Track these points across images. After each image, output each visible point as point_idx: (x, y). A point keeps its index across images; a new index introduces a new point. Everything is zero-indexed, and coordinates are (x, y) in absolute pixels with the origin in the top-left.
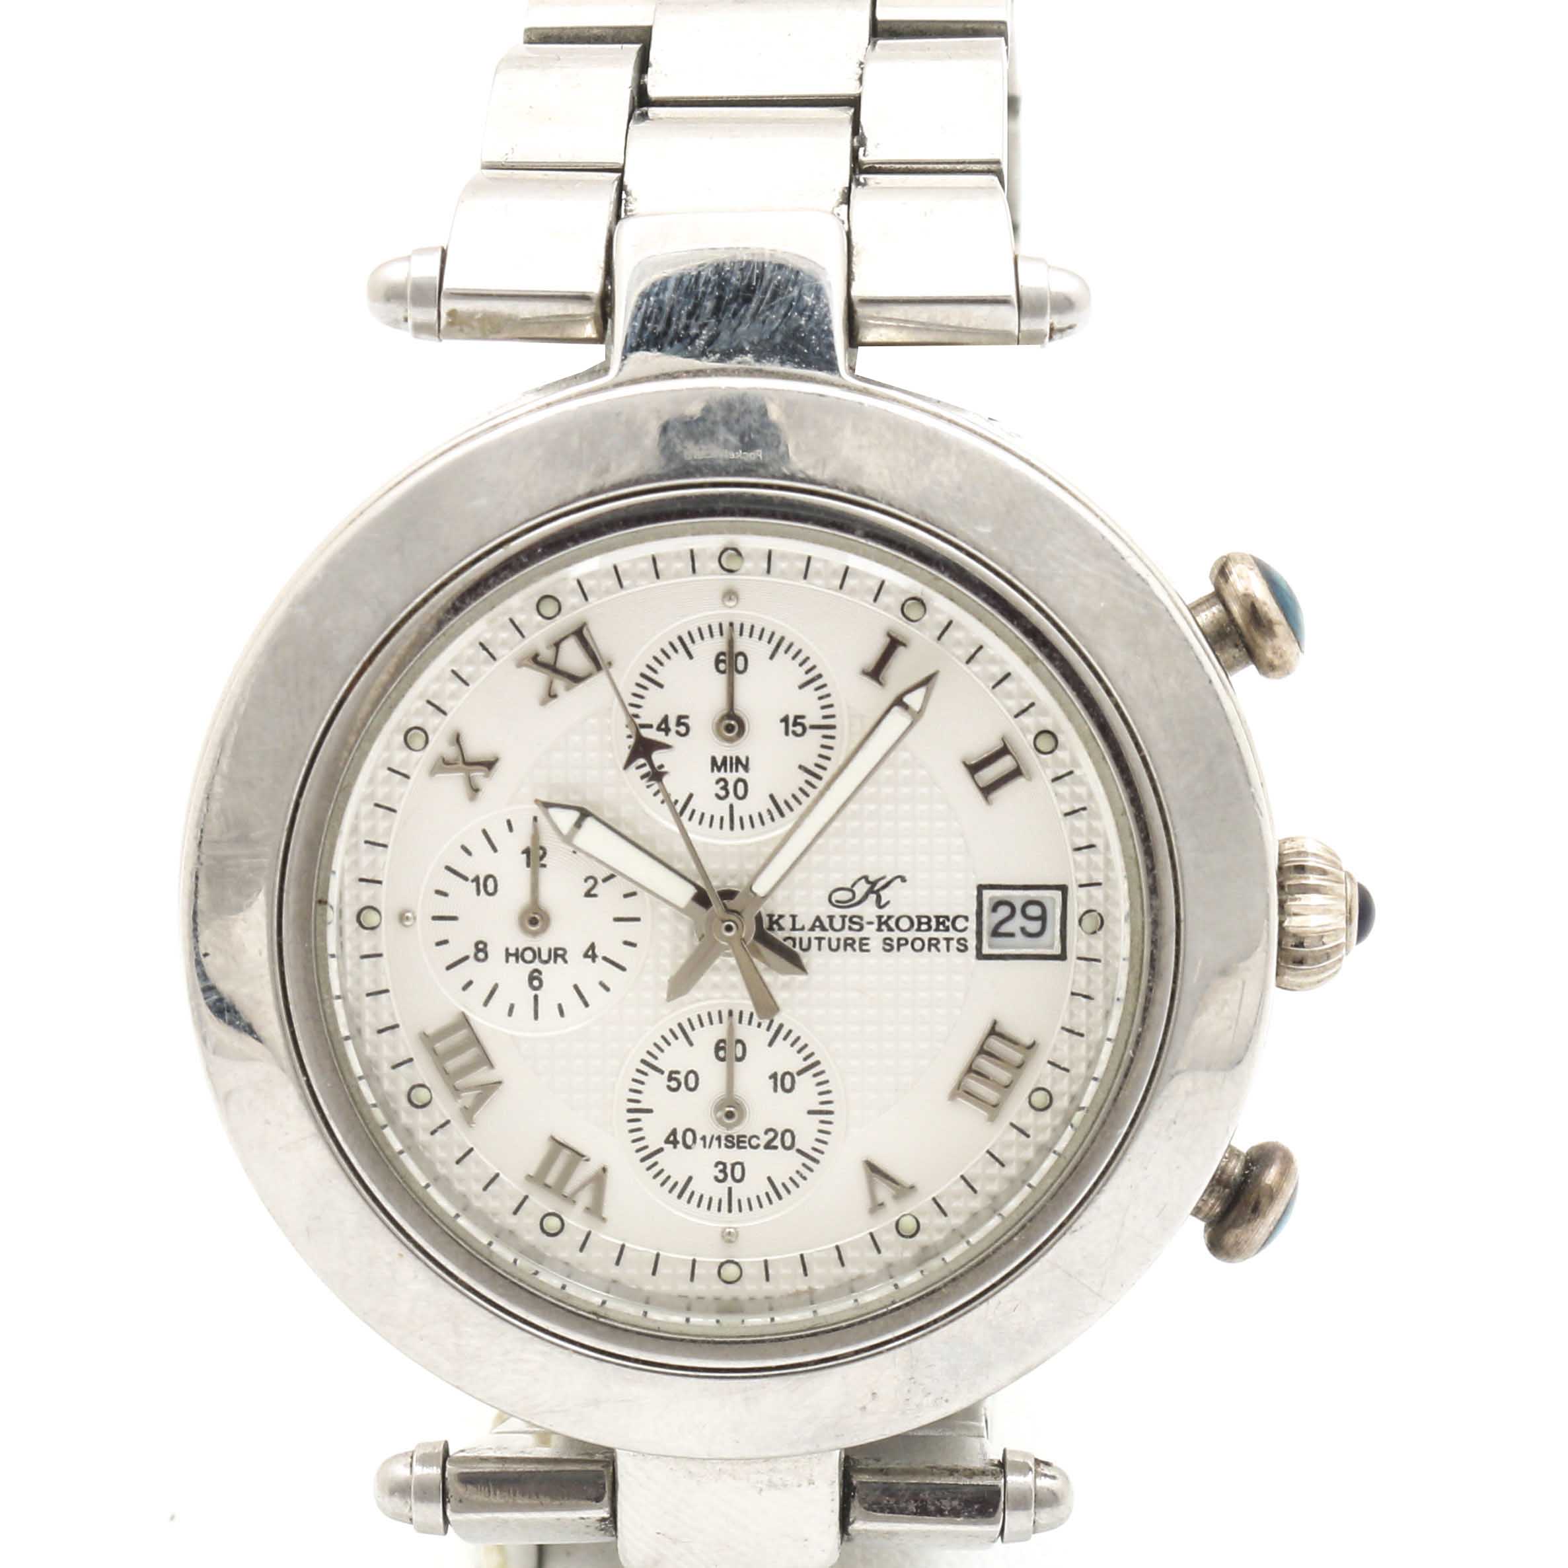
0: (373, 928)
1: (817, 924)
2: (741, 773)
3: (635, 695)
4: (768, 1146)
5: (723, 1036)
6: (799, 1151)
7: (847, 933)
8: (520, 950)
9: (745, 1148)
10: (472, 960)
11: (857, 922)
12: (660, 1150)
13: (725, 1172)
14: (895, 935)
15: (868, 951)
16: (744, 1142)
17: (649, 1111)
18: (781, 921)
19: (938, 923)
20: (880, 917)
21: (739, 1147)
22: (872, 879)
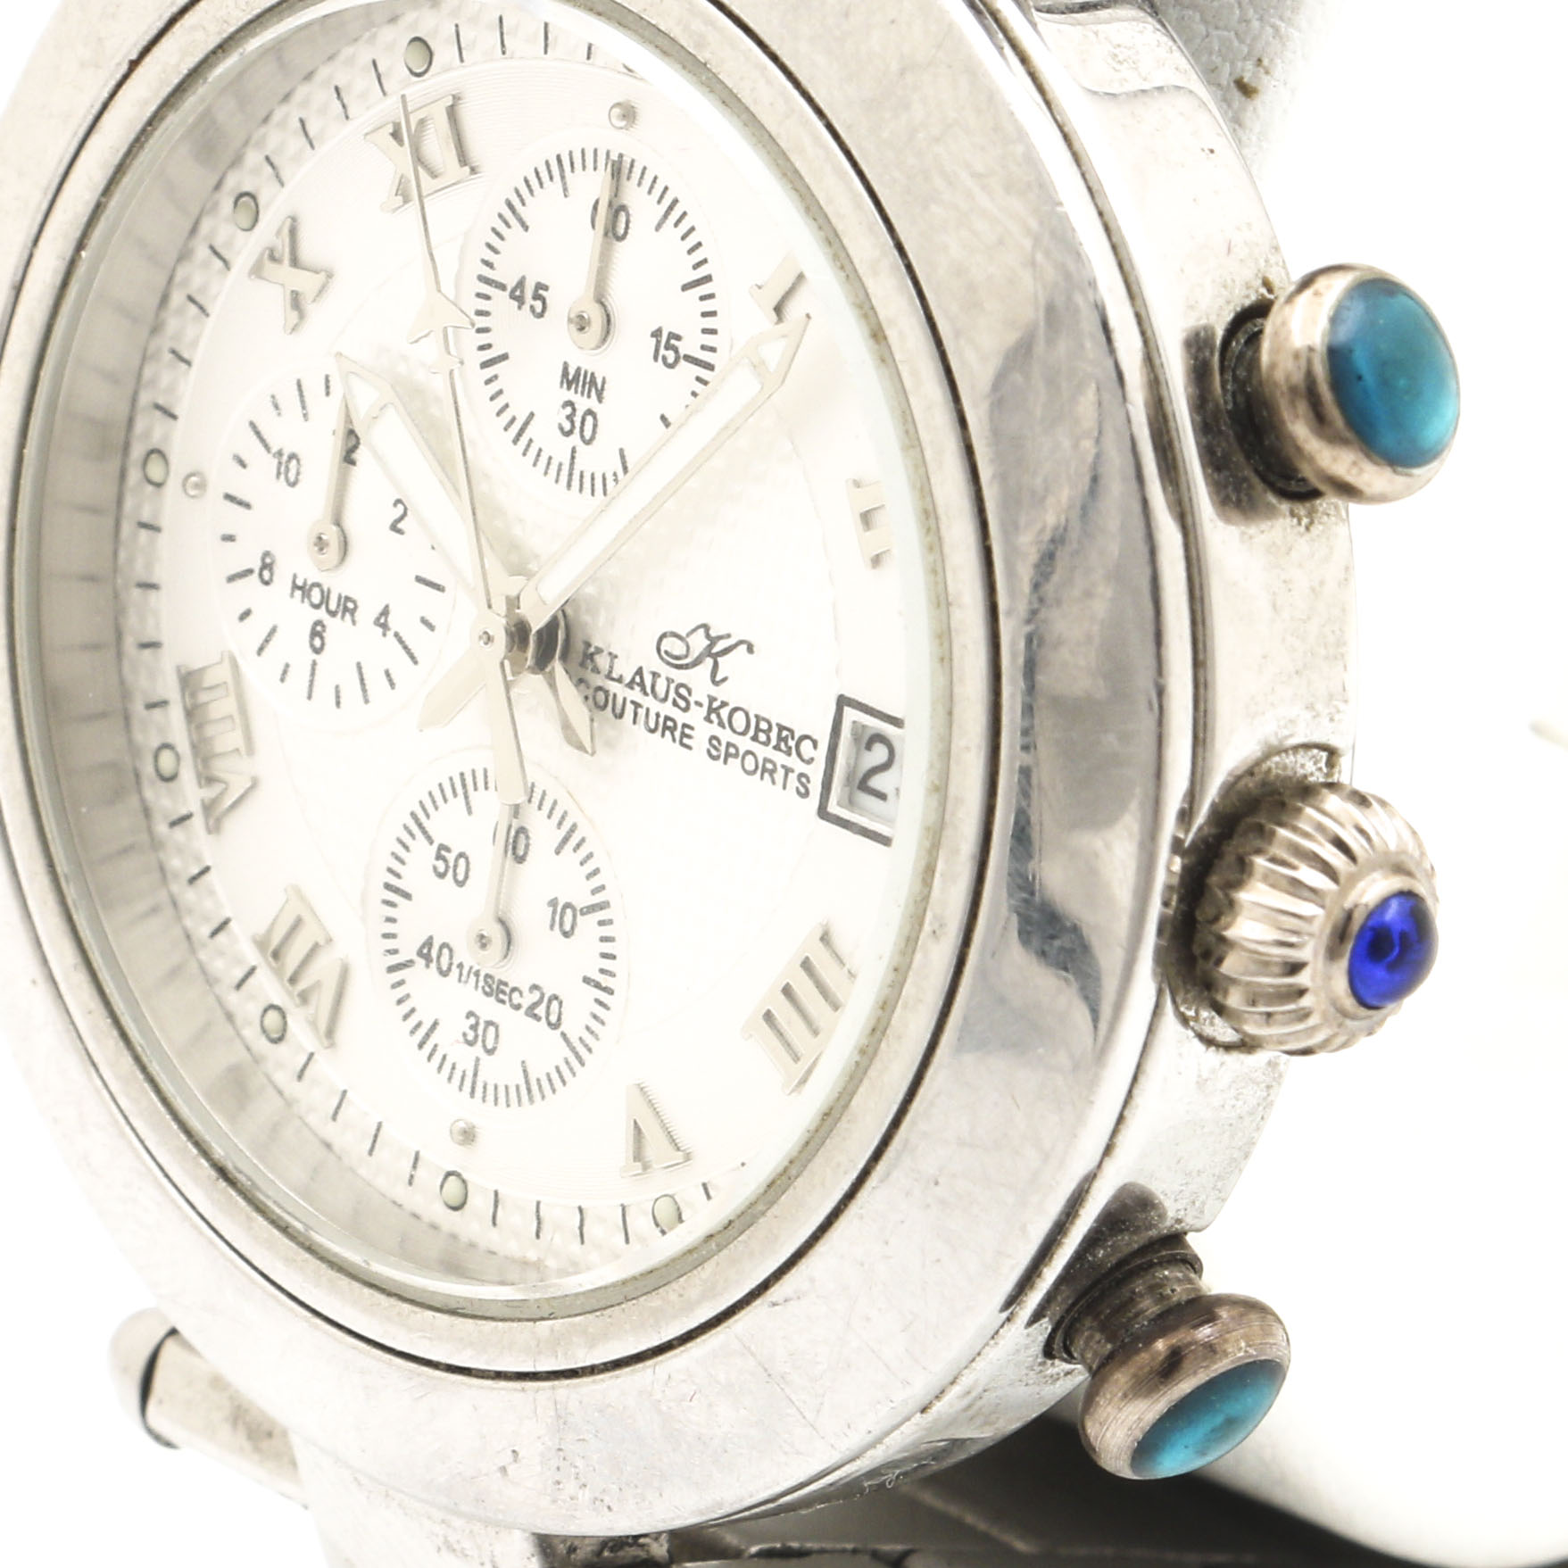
0: (157, 485)
1: (638, 679)
2: (592, 403)
3: (495, 232)
4: (531, 1012)
6: (564, 1036)
7: (667, 709)
8: (309, 582)
9: (503, 1002)
10: (255, 577)
11: (682, 697)
12: (410, 964)
13: (480, 1033)
14: (726, 736)
15: (689, 747)
16: (503, 992)
17: (408, 896)
18: (597, 658)
19: (780, 738)
20: (712, 699)
21: (498, 999)
22: (713, 633)
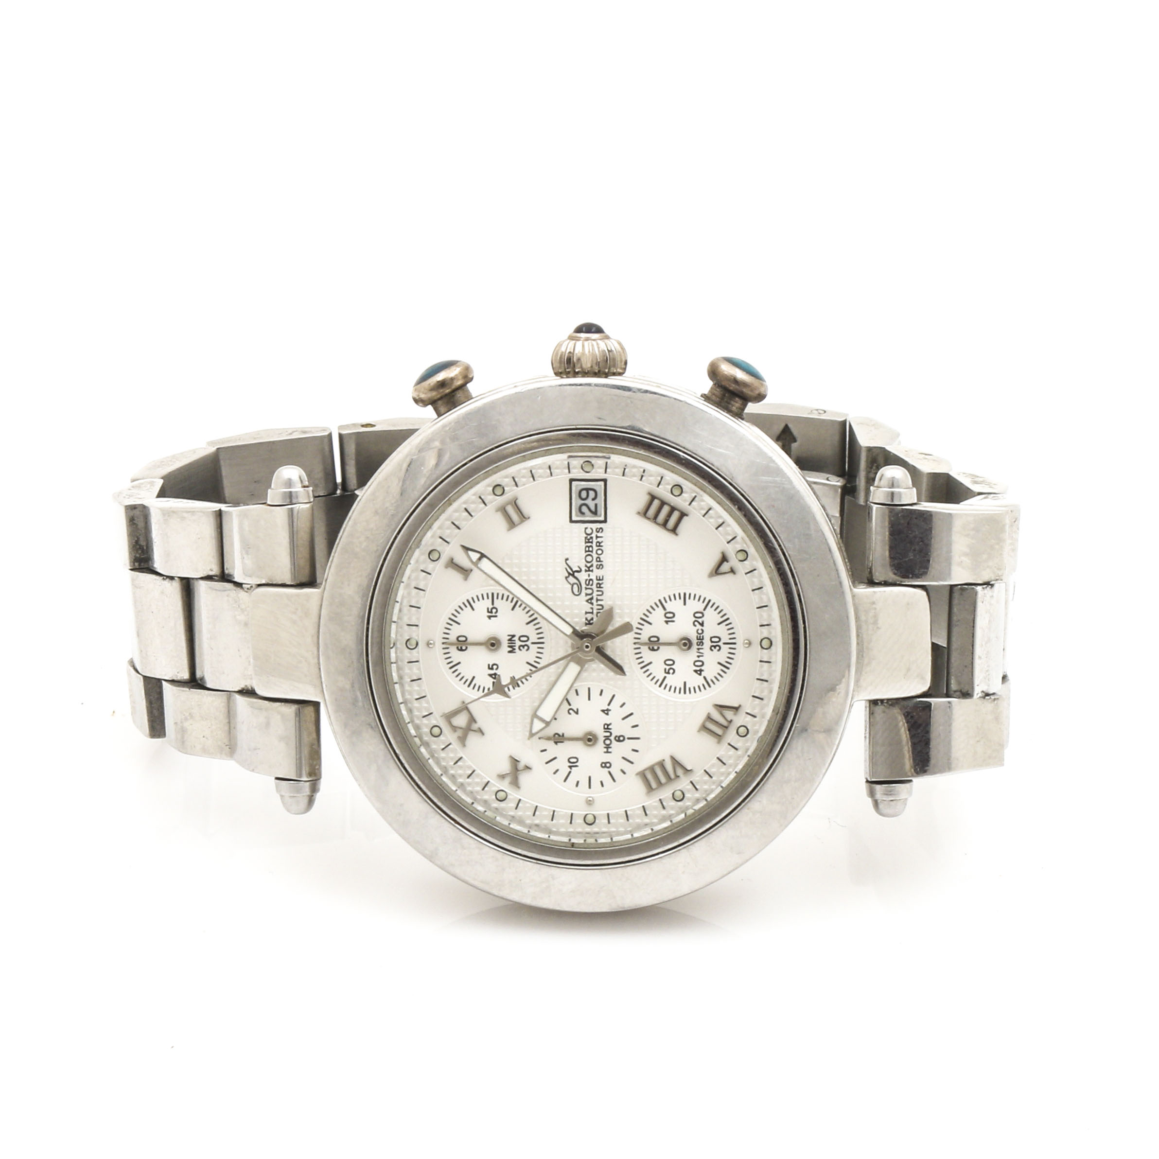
0: (595, 818)
1: (590, 601)
2: (516, 638)
3: (478, 690)
4: (702, 624)
5: (647, 647)
6: (705, 609)
7: (594, 587)
8: (605, 746)
9: (703, 636)
10: (610, 770)
11: (589, 582)
12: (705, 678)
13: (715, 645)
14: (595, 563)
15: (603, 577)
16: (700, 637)
17: (685, 683)
18: (589, 619)
19: (589, 542)
21: (703, 639)
22: (567, 575)
